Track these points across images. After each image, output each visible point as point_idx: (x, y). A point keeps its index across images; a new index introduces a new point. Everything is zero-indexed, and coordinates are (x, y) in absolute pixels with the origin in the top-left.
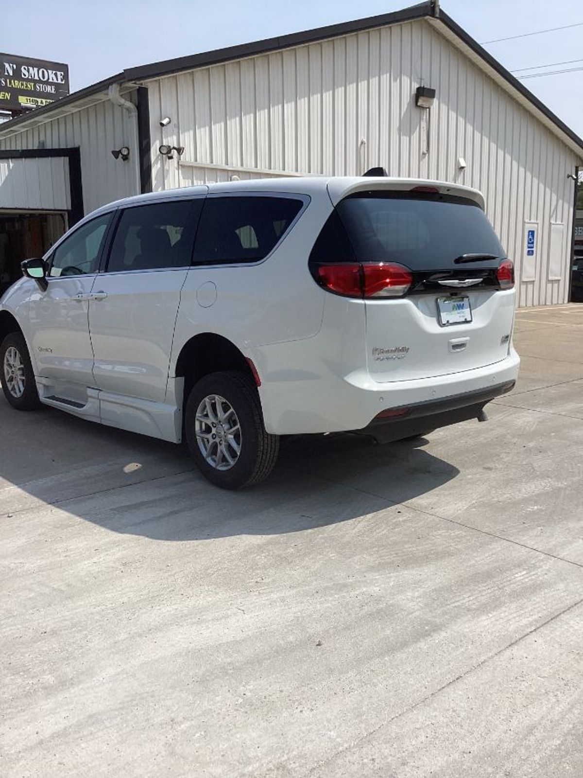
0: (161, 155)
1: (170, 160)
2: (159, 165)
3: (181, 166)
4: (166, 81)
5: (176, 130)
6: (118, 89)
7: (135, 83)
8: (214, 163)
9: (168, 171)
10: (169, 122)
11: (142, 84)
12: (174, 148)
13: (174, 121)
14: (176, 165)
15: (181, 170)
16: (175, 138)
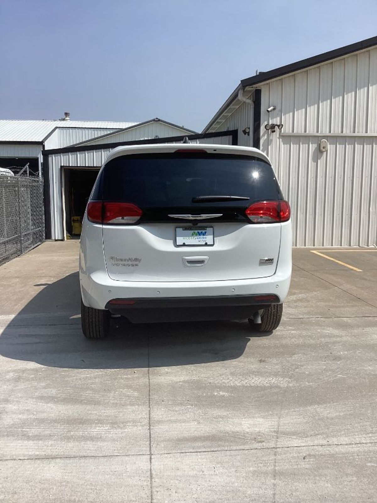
0: (267, 131)
1: (274, 133)
2: (266, 137)
3: (282, 136)
4: (275, 82)
5: (280, 113)
6: (242, 92)
7: (252, 87)
8: (307, 132)
9: (272, 140)
10: (274, 109)
11: (257, 87)
12: (276, 125)
13: (278, 108)
14: (278, 136)
15: (282, 139)
16: (278, 119)
